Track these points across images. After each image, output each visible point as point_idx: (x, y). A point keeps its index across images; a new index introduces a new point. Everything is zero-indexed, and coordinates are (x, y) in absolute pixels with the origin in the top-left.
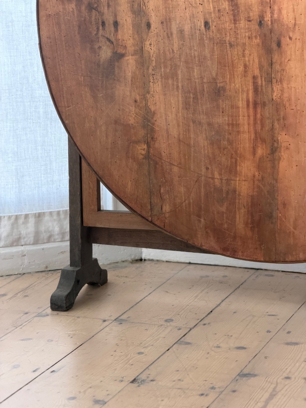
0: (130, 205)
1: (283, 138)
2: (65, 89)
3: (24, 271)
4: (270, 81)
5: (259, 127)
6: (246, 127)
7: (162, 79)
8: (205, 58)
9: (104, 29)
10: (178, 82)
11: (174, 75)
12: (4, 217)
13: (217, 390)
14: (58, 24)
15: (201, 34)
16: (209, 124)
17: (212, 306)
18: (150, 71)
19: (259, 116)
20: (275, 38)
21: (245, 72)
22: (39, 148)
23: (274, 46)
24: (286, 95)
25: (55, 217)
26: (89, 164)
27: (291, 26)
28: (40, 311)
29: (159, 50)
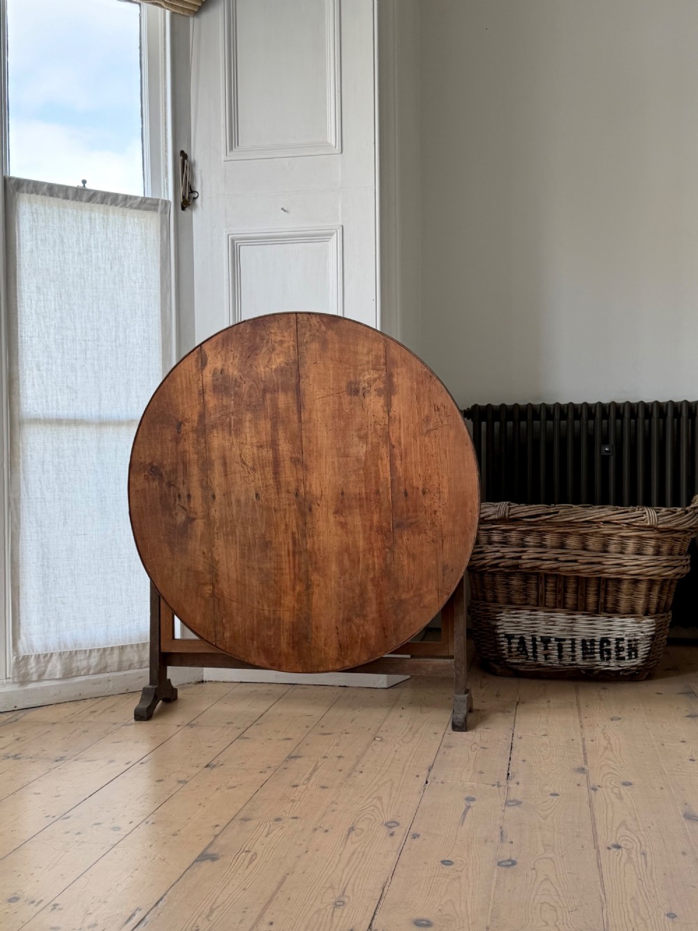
0: (199, 633)
1: (315, 577)
2: (149, 545)
3: (109, 694)
4: (305, 536)
5: (297, 570)
6: (288, 570)
7: (224, 535)
8: (256, 520)
9: (180, 500)
10: (236, 538)
11: (233, 533)
12: (94, 649)
13: (273, 768)
14: (145, 497)
15: (254, 503)
16: (260, 569)
17: (261, 711)
18: (215, 530)
19: (297, 562)
20: (307, 505)
21: (286, 529)
22: (124, 594)
23: (307, 510)
24: (316, 546)
25: (135, 649)
26: (167, 603)
27: (319, 496)
28: (126, 721)
29: (222, 515)
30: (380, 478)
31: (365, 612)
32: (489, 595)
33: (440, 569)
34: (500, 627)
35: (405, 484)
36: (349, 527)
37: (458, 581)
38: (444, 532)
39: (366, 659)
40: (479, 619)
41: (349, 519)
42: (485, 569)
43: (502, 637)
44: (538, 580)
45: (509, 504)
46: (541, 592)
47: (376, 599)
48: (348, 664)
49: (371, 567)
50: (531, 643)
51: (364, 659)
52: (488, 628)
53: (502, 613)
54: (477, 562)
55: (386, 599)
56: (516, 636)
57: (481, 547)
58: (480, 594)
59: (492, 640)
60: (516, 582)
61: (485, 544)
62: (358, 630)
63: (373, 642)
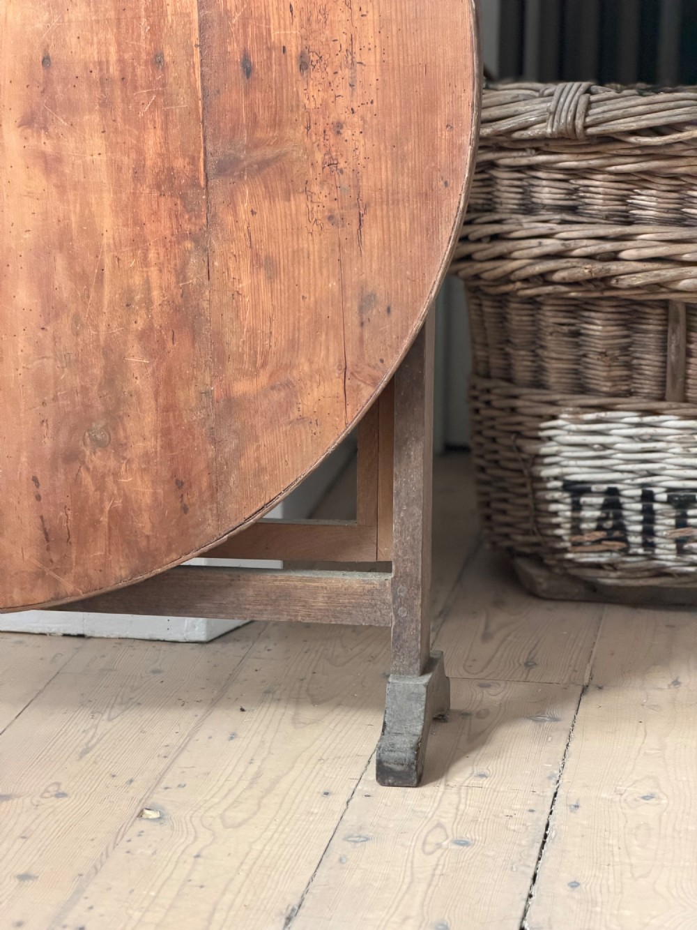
30: (163, 15)
31: (121, 433)
32: (522, 366)
33: (353, 305)
34: (547, 460)
35: (245, 35)
36: (67, 171)
37: (406, 343)
38: (365, 193)
39: (123, 573)
40: (491, 433)
41: (70, 145)
42: (510, 287)
43: (556, 489)
44: (666, 321)
45: (588, 91)
46: (672, 358)
47: (157, 394)
48: (69, 587)
49: (138, 297)
50: (639, 506)
51: (120, 573)
52: (515, 460)
53: (554, 418)
54: (488, 265)
55: (187, 396)
56: (594, 488)
57: (499, 222)
58: (496, 362)
59: (525, 496)
60: (598, 328)
61: (514, 212)
62: (101, 488)
63: (145, 524)
